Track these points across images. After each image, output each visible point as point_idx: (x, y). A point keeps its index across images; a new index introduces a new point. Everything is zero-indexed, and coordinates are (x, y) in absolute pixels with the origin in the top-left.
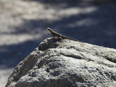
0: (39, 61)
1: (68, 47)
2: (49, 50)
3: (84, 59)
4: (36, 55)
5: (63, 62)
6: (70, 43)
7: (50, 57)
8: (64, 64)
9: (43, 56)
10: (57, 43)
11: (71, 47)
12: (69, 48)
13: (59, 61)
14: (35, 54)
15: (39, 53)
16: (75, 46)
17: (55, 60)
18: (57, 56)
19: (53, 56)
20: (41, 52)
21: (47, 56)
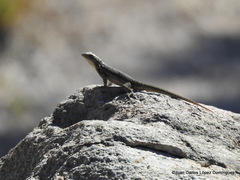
0: (44, 162)
1: (148, 116)
2: (82, 125)
3: (191, 157)
4: (41, 140)
5: (119, 165)
6: (156, 105)
7: (80, 147)
8: (124, 172)
9: (62, 144)
10: (115, 102)
11: (158, 118)
12: (148, 121)
13: (108, 161)
14: (39, 136)
15: (49, 133)
16: (171, 113)
17: (93, 160)
18: (101, 147)
19: (88, 145)
20: (57, 130)
21: (72, 143)
